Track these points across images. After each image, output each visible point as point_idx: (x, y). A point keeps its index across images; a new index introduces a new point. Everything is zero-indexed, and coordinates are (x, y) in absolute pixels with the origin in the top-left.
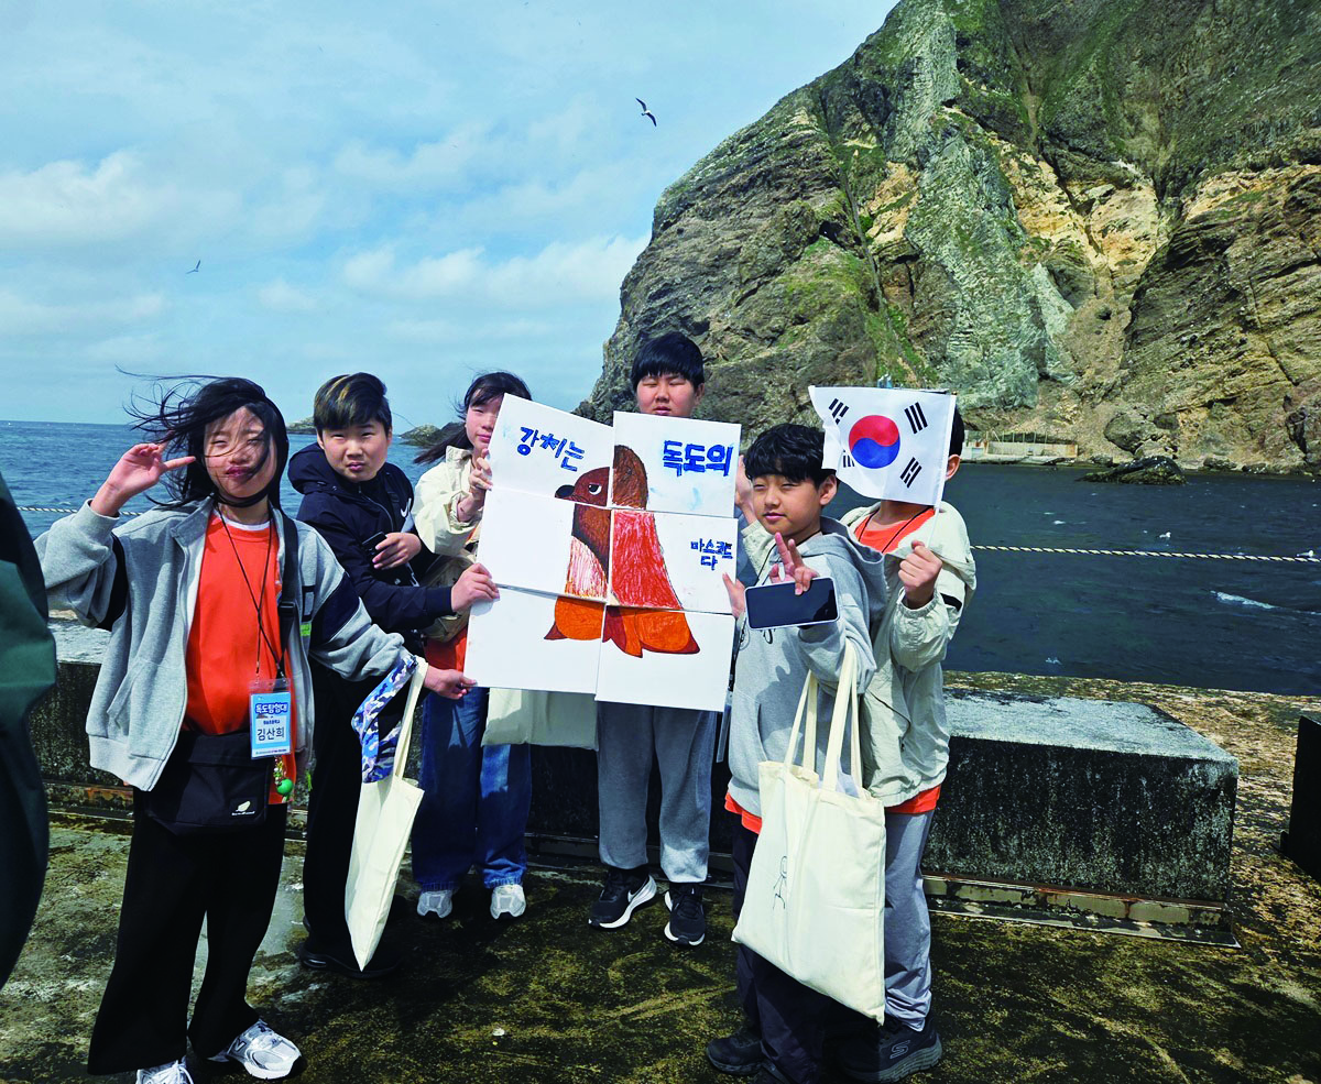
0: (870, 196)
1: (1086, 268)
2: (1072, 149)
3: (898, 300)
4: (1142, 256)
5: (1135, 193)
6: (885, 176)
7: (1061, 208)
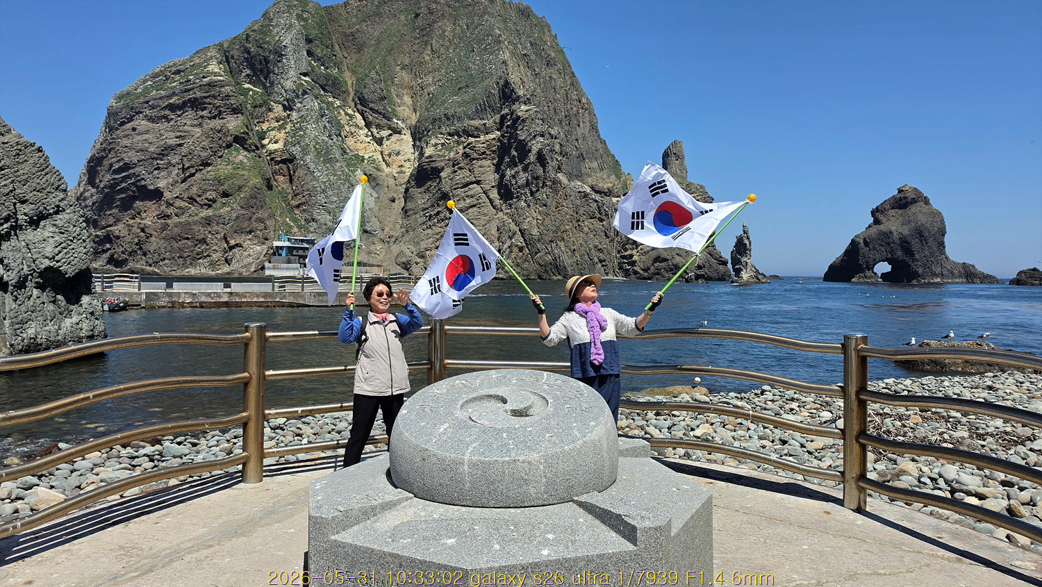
0: (261, 120)
1: (382, 174)
2: (371, 109)
3: (283, 184)
4: (407, 170)
5: (403, 136)
6: (270, 110)
7: (368, 140)
